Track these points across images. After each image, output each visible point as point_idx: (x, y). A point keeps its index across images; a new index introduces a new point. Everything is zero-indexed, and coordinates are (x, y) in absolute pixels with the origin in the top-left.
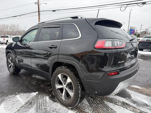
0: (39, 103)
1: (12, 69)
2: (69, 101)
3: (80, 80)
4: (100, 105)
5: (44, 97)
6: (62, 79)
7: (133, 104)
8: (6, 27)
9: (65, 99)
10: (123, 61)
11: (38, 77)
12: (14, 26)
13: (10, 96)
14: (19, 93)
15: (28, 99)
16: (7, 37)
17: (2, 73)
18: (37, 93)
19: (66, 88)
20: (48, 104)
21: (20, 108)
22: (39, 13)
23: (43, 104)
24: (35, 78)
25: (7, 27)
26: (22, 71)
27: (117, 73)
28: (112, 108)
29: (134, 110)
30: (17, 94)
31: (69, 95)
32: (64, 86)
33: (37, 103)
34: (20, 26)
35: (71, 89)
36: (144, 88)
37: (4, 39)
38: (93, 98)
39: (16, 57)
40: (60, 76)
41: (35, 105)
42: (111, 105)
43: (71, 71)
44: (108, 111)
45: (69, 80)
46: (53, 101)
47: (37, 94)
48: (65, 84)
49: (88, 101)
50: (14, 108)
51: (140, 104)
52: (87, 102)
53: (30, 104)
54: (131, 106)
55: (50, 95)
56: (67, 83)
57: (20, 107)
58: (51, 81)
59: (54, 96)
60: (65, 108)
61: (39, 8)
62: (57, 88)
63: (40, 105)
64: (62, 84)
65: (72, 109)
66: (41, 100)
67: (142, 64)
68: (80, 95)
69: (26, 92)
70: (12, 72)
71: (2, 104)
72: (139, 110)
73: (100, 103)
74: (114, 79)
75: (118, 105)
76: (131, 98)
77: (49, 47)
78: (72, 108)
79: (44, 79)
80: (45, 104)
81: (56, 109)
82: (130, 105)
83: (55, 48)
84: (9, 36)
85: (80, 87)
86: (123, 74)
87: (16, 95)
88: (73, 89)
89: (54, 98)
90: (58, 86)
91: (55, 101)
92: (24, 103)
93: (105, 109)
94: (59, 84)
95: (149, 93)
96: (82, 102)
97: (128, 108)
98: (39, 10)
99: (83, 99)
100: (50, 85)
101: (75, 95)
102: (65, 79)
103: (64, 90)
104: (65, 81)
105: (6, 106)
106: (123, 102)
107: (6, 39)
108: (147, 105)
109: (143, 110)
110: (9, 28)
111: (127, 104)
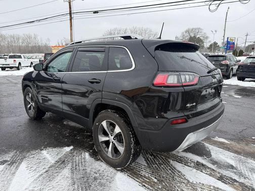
0: (76, 162)
1: (32, 112)
2: (117, 160)
3: (133, 130)
4: (162, 166)
5: (81, 154)
6: (107, 127)
7: (212, 165)
8: (15, 39)
9: (113, 156)
10: (194, 104)
11: (73, 124)
12: (30, 37)
13: (34, 152)
14: (45, 147)
15: (59, 156)
16: (20, 57)
17: (17, 118)
18: (72, 147)
19: (113, 141)
20: (87, 164)
21: (49, 168)
22: (71, 16)
23: (82, 163)
24: (68, 125)
25: (18, 39)
26: (48, 114)
27: (184, 120)
28: (180, 171)
29: (211, 173)
30: (43, 149)
31: (118, 151)
32: (111, 138)
33: (73, 162)
34: (39, 38)
35: (120, 142)
36: (233, 143)
37: (15, 61)
38: (154, 156)
39: (38, 93)
40: (104, 124)
41: (70, 165)
42: (179, 166)
43: (120, 116)
44: (174, 174)
45: (117, 130)
46: (95, 159)
47: (71, 150)
48: (112, 136)
49: (147, 160)
50: (39, 168)
51: (223, 165)
52: (145, 162)
53: (62, 162)
54: (209, 168)
55: (91, 151)
56: (114, 134)
57: (48, 166)
58: (92, 130)
59: (97, 152)
60: (111, 169)
61: (70, 8)
62: (100, 141)
63: (76, 165)
64: (108, 135)
65: (122, 171)
66: (77, 158)
67: (239, 104)
68: (133, 150)
69: (55, 146)
70: (32, 116)
71: (23, 163)
72: (219, 173)
73: (164, 163)
74: (180, 129)
75: (189, 166)
76: (211, 156)
77: (89, 82)
78: (122, 169)
79: (81, 127)
80: (83, 163)
81: (99, 170)
82: (207, 167)
83: (97, 83)
84: (22, 55)
85: (133, 140)
86: (193, 122)
87: (41, 150)
88: (123, 143)
89: (96, 155)
90: (103, 139)
91: (98, 160)
92: (53, 162)
93: (170, 172)
94: (103, 136)
95: (239, 150)
96: (136, 161)
97: (204, 171)
98: (70, 11)
99: (138, 156)
100: (91, 136)
101: (126, 151)
102: (112, 127)
103: (111, 144)
104: (113, 130)
105: (30, 165)
106: (197, 162)
107: (18, 60)
108: (232, 167)
109: (224, 174)
110: (20, 41)
111: (203, 165)
